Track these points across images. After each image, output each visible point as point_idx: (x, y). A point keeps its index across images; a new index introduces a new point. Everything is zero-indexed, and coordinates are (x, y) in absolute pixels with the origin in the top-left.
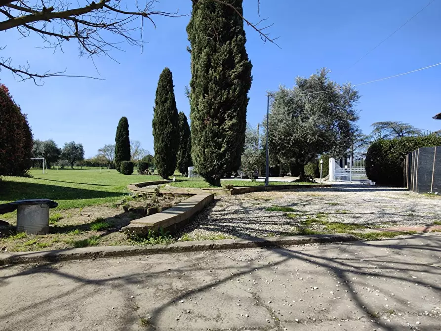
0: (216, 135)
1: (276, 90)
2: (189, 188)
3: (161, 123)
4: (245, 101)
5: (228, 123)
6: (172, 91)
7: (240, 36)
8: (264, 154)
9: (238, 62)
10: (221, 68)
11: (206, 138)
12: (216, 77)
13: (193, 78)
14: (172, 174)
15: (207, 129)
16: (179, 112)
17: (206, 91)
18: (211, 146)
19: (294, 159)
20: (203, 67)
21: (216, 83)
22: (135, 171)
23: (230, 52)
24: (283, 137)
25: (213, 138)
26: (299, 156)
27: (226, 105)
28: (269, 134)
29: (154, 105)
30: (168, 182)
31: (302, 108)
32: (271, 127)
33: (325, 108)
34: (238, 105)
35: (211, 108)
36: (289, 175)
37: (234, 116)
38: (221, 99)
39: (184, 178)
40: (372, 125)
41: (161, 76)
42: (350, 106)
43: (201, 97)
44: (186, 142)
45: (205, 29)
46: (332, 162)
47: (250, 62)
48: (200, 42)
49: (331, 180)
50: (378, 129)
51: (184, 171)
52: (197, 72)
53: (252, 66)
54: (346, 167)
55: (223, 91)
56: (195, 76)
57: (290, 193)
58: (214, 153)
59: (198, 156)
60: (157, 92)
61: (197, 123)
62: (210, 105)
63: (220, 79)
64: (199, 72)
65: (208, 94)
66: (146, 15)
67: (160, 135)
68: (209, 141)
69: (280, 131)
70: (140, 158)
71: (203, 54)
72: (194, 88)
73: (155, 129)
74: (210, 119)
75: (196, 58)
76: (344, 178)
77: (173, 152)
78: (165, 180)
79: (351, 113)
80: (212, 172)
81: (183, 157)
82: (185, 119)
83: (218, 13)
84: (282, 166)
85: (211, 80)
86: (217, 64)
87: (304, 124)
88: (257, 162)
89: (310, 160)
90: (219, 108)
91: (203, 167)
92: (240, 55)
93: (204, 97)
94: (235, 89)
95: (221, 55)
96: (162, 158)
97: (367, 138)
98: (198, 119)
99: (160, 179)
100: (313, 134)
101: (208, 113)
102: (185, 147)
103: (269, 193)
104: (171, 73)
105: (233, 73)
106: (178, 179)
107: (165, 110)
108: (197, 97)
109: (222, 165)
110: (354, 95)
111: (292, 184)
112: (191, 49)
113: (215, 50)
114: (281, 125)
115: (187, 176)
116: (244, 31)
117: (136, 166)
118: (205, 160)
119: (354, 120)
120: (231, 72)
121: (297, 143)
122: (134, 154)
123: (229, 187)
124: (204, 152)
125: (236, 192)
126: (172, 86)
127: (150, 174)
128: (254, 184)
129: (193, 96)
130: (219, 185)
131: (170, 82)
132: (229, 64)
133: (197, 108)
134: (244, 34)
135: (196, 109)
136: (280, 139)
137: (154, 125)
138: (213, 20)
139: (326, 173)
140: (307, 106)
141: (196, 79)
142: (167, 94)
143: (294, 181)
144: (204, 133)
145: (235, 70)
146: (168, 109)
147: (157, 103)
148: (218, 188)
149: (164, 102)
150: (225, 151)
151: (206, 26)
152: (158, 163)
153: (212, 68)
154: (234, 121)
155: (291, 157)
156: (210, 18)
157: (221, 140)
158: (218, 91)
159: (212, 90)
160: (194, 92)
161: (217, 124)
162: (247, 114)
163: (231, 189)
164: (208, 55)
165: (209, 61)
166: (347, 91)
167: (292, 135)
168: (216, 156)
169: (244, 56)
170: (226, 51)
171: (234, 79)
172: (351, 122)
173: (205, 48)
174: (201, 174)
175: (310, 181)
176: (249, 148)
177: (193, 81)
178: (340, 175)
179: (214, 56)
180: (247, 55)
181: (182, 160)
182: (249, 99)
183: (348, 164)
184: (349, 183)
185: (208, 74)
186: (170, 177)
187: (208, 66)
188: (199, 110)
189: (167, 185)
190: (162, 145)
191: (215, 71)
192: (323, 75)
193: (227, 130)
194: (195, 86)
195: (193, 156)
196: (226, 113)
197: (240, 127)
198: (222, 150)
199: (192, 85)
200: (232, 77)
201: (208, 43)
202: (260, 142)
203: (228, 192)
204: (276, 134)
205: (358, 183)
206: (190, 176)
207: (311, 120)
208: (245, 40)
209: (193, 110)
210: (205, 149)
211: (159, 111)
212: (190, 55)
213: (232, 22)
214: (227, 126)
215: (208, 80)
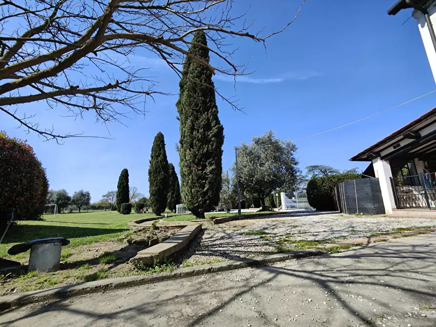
0: (200, 178)
1: (240, 146)
2: (180, 222)
3: (155, 172)
4: (221, 152)
5: (209, 169)
6: (164, 148)
7: (214, 109)
8: (235, 191)
9: (214, 126)
10: (202, 131)
11: (192, 180)
12: (198, 136)
13: (181, 137)
14: (163, 211)
15: (193, 174)
16: (169, 163)
17: (192, 146)
18: (196, 186)
19: (256, 194)
20: (189, 130)
21: (199, 140)
22: (133, 211)
23: (208, 119)
24: (248, 178)
25: (198, 180)
26: (260, 191)
27: (207, 156)
28: (238, 177)
29: (150, 159)
30: (161, 218)
31: (259, 158)
32: (238, 170)
33: (275, 157)
34: (216, 155)
35: (195, 158)
36: (253, 207)
37: (213, 163)
38: (203, 152)
39: (173, 214)
40: (306, 168)
41: (156, 138)
42: (292, 155)
43: (188, 151)
44: (174, 186)
45: (190, 105)
46: (283, 195)
47: (222, 126)
48: (186, 113)
49: (284, 209)
50: (310, 171)
51: (173, 208)
52: (184, 133)
53: (223, 129)
54: (293, 198)
55: (204, 146)
56: (183, 136)
58: (199, 192)
59: (187, 194)
61: (185, 169)
62: (195, 156)
63: (201, 137)
64: (186, 134)
65: (193, 148)
67: (155, 180)
68: (195, 183)
69: (245, 174)
70: (137, 200)
71: (189, 121)
72: (182, 144)
73: (150, 176)
74: (195, 166)
75: (183, 124)
76: (293, 207)
77: (165, 194)
78: (158, 217)
79: (293, 159)
80: (198, 207)
81: (172, 197)
82: (173, 168)
83: (198, 94)
84: (247, 200)
85: (195, 138)
86: (199, 127)
87: (262, 168)
88: (231, 197)
89: (268, 195)
90: (201, 158)
91: (190, 203)
92: (215, 121)
93: (190, 150)
94: (213, 144)
95: (202, 122)
96: (156, 199)
97: (303, 177)
98: (186, 167)
99: (154, 216)
100: (269, 175)
101: (194, 162)
102: (174, 190)
104: (163, 136)
105: (210, 134)
106: (169, 215)
107: (158, 162)
108: (185, 151)
109: (206, 200)
110: (293, 148)
111: (257, 213)
112: (180, 118)
113: (197, 119)
114: (246, 169)
115: (175, 212)
116: (216, 106)
117: (134, 207)
118: (192, 198)
119: (296, 164)
120: (209, 133)
121: (258, 182)
122: (132, 198)
123: (212, 218)
124: (191, 191)
125: (218, 222)
126: (164, 145)
127: (145, 212)
128: (228, 215)
129: (182, 150)
130: (204, 217)
131: (163, 141)
132: (208, 127)
133: (185, 158)
134: (216, 108)
135: (184, 159)
136: (246, 179)
137: (150, 173)
138: (195, 99)
139: (280, 204)
140: (263, 156)
141: (184, 138)
142: (160, 150)
143: (258, 211)
144: (191, 177)
145: (212, 131)
146: (161, 161)
147: (152, 157)
148: (203, 220)
149: (158, 157)
150: (207, 190)
151: (190, 102)
152: (152, 203)
153: (196, 129)
154: (213, 167)
155: (254, 193)
156: (193, 97)
157: (204, 181)
158: (200, 146)
159: (196, 146)
160: (182, 147)
161: (200, 170)
162: (222, 162)
163: (214, 220)
164: (192, 122)
165: (193, 126)
166: (288, 145)
167: (254, 176)
168: (201, 194)
169: (218, 122)
170: (205, 119)
171: (212, 137)
172: (294, 166)
173: (190, 116)
174: (190, 210)
175: (270, 211)
176: (224, 188)
177: (181, 140)
178: (289, 205)
179: (197, 122)
180: (219, 121)
181: (171, 199)
182: (223, 151)
183: (294, 196)
184: (298, 210)
185: (192, 134)
186: (162, 214)
187: (192, 129)
188: (186, 160)
189: (161, 221)
190: (156, 188)
191: (198, 132)
192: (271, 135)
193: (208, 173)
194: (183, 143)
195: (182, 195)
196: (207, 161)
197: (218, 171)
198: (206, 189)
199: (181, 142)
200: (210, 136)
201: (192, 114)
202: (231, 182)
203: (212, 222)
204: (242, 176)
205: (304, 210)
206: (178, 212)
207: (266, 165)
208: (218, 112)
209: (182, 160)
210: (192, 189)
211: (154, 163)
212: (179, 122)
213: (208, 100)
214: (208, 171)
215: (193, 138)
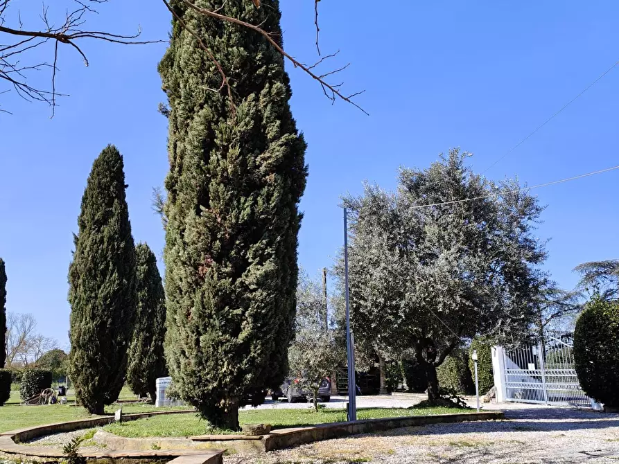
0: (226, 300)
1: (360, 195)
2: (157, 439)
3: (91, 274)
4: (294, 222)
5: (255, 272)
6: (121, 196)
7: (278, 84)
8: (342, 342)
9: (275, 138)
10: (237, 151)
11: (203, 307)
12: (225, 170)
13: (172, 170)
14: (114, 398)
15: (205, 287)
16: (136, 243)
17: (203, 198)
18: (213, 327)
19: (412, 351)
20: (196, 147)
21: (226, 181)
22: (15, 394)
23: (258, 117)
24: (381, 300)
25: (219, 308)
26: (422, 343)
27: (251, 230)
28: (354, 294)
29: (77, 230)
30: (102, 423)
31: (420, 236)
32: (354, 277)
33: (469, 236)
34: (278, 229)
35: (214, 238)
36: (402, 390)
37: (270, 255)
38: (237, 218)
39: (144, 408)
40: (577, 268)
41: (96, 165)
42: (523, 229)
43: (192, 212)
44: (152, 316)
45: (202, 69)
46: (498, 356)
47: (301, 135)
48: (189, 95)
49: (499, 401)
50: (589, 278)
51: (145, 389)
52: (182, 158)
53: (305, 146)
54: (531, 366)
55: (242, 200)
56: (178, 166)
57: (408, 438)
58: (222, 344)
59: (183, 352)
60: (84, 199)
61: (181, 272)
62: (213, 231)
63: (234, 172)
64: (187, 160)
65: (208, 206)
66: (65, 39)
67: (88, 301)
68: (210, 316)
69: (374, 287)
70: (31, 358)
71: (197, 119)
72: (174, 192)
73: (76, 287)
74: (213, 263)
75: (180, 127)
76: (530, 395)
77: (120, 343)
78: (96, 417)
79: (528, 245)
80: (218, 393)
81: (144, 353)
82: (151, 260)
83: (229, 38)
84: (385, 367)
85: (215, 176)
86: (229, 141)
87: (427, 270)
88: (327, 362)
89: (448, 351)
90: (233, 238)
91: (194, 379)
92: (278, 122)
93: (198, 212)
94: (269, 196)
95: (237, 124)
96: (91, 360)
97: (568, 297)
98: (184, 263)
99: (81, 414)
100: (451, 293)
101: (208, 250)
102: (149, 329)
103: (359, 441)
104: (121, 158)
105: (264, 161)
106: (129, 410)
107: (102, 241)
108: (182, 213)
109: (242, 373)
110: (528, 206)
111: (412, 413)
112: (169, 108)
113: (224, 114)
114: (377, 273)
115: (153, 402)
116: (286, 75)
117: (19, 380)
118: (200, 363)
119: (535, 258)
120: (258, 159)
121: (414, 313)
122: (15, 350)
123: (261, 431)
124: (198, 341)
125: (278, 443)
126: (122, 187)
127: (55, 401)
129: (173, 210)
130: (235, 427)
131: (118, 176)
132: (255, 140)
133: (182, 237)
134: (285, 80)
135: (179, 241)
136: (376, 305)
137: (74, 275)
138: (218, 51)
139: (488, 384)
140: (431, 230)
141: (180, 172)
142: (110, 204)
143: (416, 407)
144: (199, 295)
145: (267, 155)
146: (111, 239)
147: (83, 226)
148: (233, 435)
149: (99, 224)
150: (248, 340)
151: (202, 62)
152: (78, 372)
153: (218, 150)
154: (269, 266)
155: (406, 347)
156: (212, 47)
157: (239, 311)
158: (231, 200)
159: (217, 198)
160: (174, 201)
161: (229, 275)
162: (298, 250)
163: (266, 437)
164: (208, 123)
165: (211, 134)
166: (512, 198)
167: (401, 296)
168: (226, 353)
169: (288, 124)
170: (247, 115)
171: (266, 173)
172: (530, 265)
173: (201, 107)
174: (190, 399)
175: (452, 405)
176: (306, 327)
177: (172, 178)
178: (519, 387)
179: (222, 126)
180: (293, 123)
181: (141, 360)
182: (301, 216)
183: (534, 359)
184: (544, 405)
185: (207, 162)
186: (107, 409)
187: (208, 144)
188: (185, 243)
189: (100, 432)
190: (91, 325)
191: (224, 157)
192: (455, 166)
193: (252, 287)
194: (176, 187)
195: (170, 352)
196: (249, 248)
197: (283, 279)
198: (242, 335)
199: (171, 186)
200: (262, 169)
201: (208, 97)
202: (331, 312)
203: (259, 443)
204: (366, 292)
205: (564, 405)
206: (161, 403)
207: (441, 261)
208: (289, 93)
209: (172, 243)
210: (199, 334)
211: (88, 243)
212: (167, 123)
213: (260, 55)
214: (251, 279)
215: (208, 175)
